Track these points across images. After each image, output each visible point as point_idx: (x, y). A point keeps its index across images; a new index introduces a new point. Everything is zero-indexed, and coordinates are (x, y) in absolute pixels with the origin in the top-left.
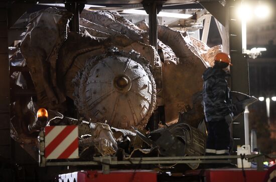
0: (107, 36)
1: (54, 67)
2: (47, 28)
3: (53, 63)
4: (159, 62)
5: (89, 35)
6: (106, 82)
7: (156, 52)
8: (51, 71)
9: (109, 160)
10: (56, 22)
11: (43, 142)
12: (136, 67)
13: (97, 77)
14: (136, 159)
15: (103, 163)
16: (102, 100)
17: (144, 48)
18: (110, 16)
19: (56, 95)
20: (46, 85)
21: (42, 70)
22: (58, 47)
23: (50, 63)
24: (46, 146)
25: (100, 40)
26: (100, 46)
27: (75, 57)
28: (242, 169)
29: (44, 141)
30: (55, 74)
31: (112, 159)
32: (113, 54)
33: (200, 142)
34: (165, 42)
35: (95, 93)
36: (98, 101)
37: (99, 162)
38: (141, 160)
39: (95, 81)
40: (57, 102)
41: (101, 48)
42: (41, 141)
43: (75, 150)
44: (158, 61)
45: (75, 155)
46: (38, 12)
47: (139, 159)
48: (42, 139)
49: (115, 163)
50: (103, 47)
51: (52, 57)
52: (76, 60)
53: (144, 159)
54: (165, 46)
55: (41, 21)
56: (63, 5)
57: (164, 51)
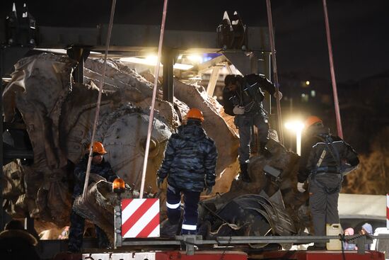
0: (114, 89)
1: (57, 125)
2: (44, 77)
3: (56, 119)
4: (178, 122)
5: (96, 87)
6: (129, 145)
7: (174, 110)
8: (53, 129)
9: (193, 239)
10: (57, 71)
11: (119, 218)
12: (163, 127)
13: (118, 138)
14: (224, 238)
15: (187, 242)
16: (123, 165)
17: (159, 105)
18: (113, 66)
19: (57, 158)
20: (47, 146)
21: (44, 129)
22: (61, 100)
23: (52, 120)
24: (123, 223)
25: (109, 93)
26: (109, 101)
27: (81, 113)
28: (341, 252)
29: (121, 216)
30: (58, 133)
31: (197, 238)
32: (133, 111)
33: (286, 217)
34: (179, 98)
35: (115, 157)
36: (119, 167)
37: (182, 241)
38: (230, 240)
39: (115, 143)
40: (57, 166)
41: (110, 103)
42: (117, 216)
43: (155, 227)
44: (176, 120)
45: (156, 233)
46: (29, 58)
47: (228, 238)
48: (118, 214)
49: (201, 242)
50: (112, 102)
51: (55, 112)
52: (81, 116)
53: (233, 238)
54: (180, 102)
55: (36, 69)
56: (64, 51)
57: (180, 109)
